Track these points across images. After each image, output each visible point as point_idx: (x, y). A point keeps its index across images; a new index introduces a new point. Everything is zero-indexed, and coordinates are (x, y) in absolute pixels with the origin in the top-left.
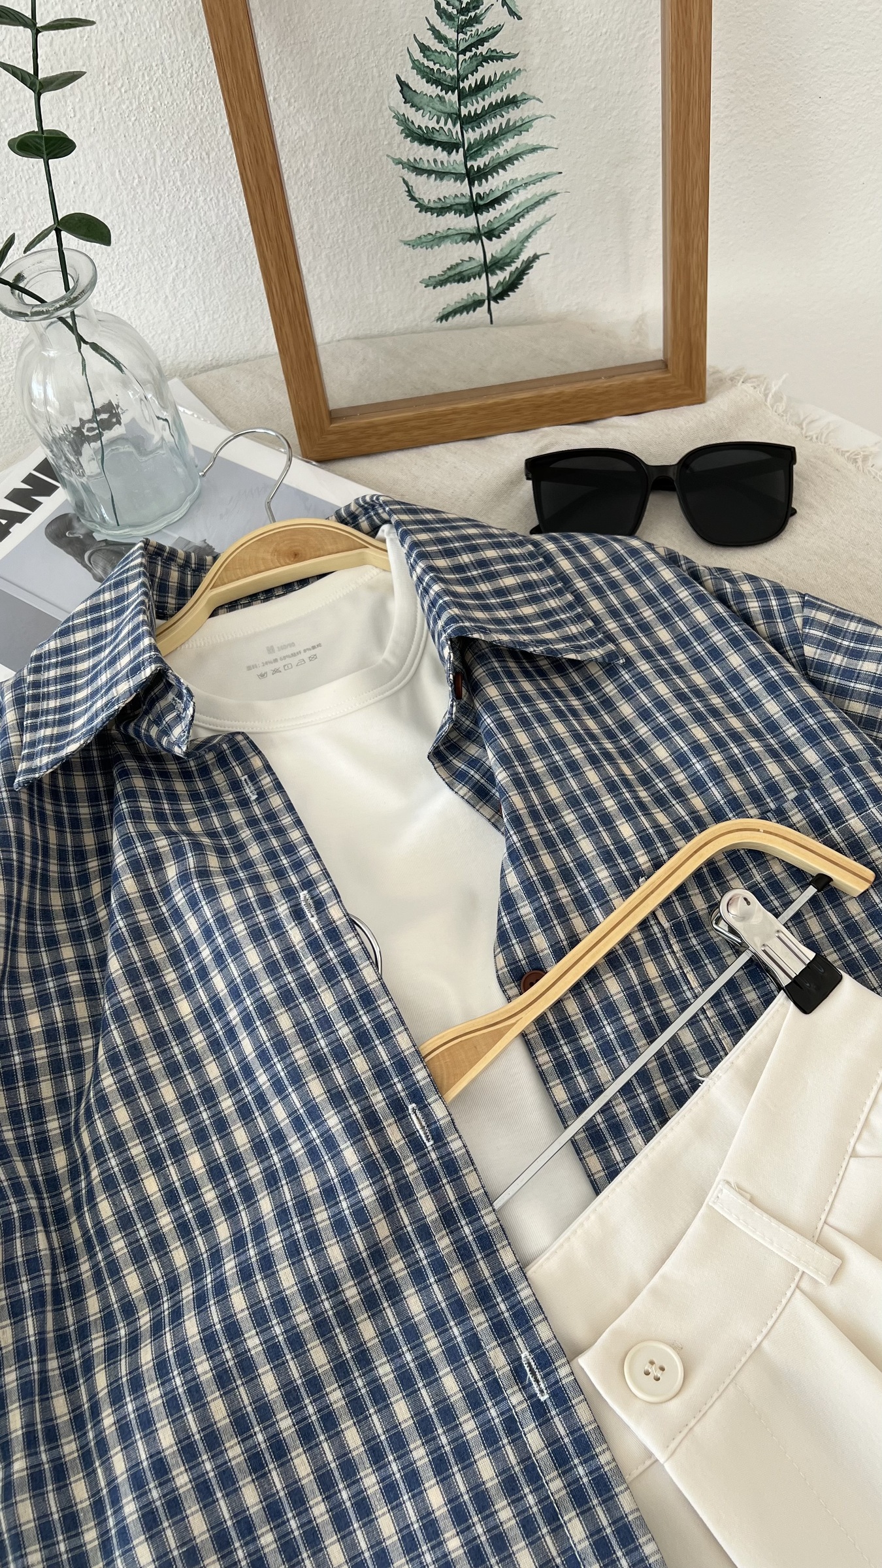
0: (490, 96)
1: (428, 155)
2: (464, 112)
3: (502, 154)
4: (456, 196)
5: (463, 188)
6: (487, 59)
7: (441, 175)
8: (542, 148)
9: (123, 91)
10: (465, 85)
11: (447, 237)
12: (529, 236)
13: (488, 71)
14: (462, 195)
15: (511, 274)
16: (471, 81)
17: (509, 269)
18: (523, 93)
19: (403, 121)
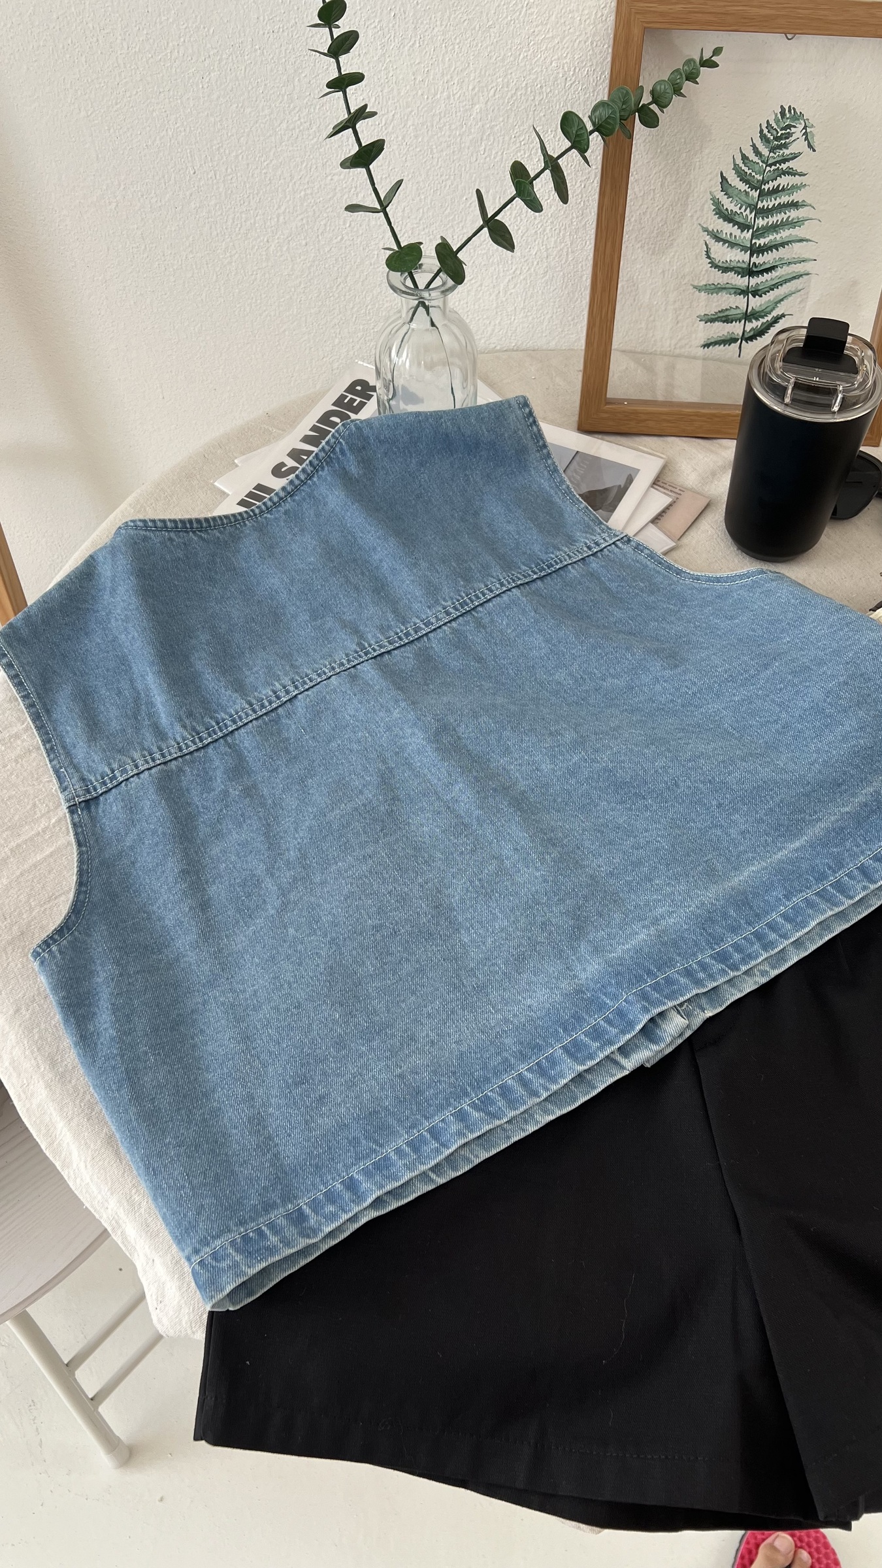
0: (780, 198)
1: (728, 229)
2: (760, 205)
3: (778, 239)
4: (739, 261)
5: (745, 257)
6: (784, 173)
7: (732, 245)
8: (807, 240)
9: (523, 143)
10: (766, 187)
11: (725, 288)
12: (782, 300)
13: (783, 181)
14: (743, 261)
15: (762, 324)
16: (770, 185)
17: (762, 320)
18: (804, 201)
19: (717, 203)
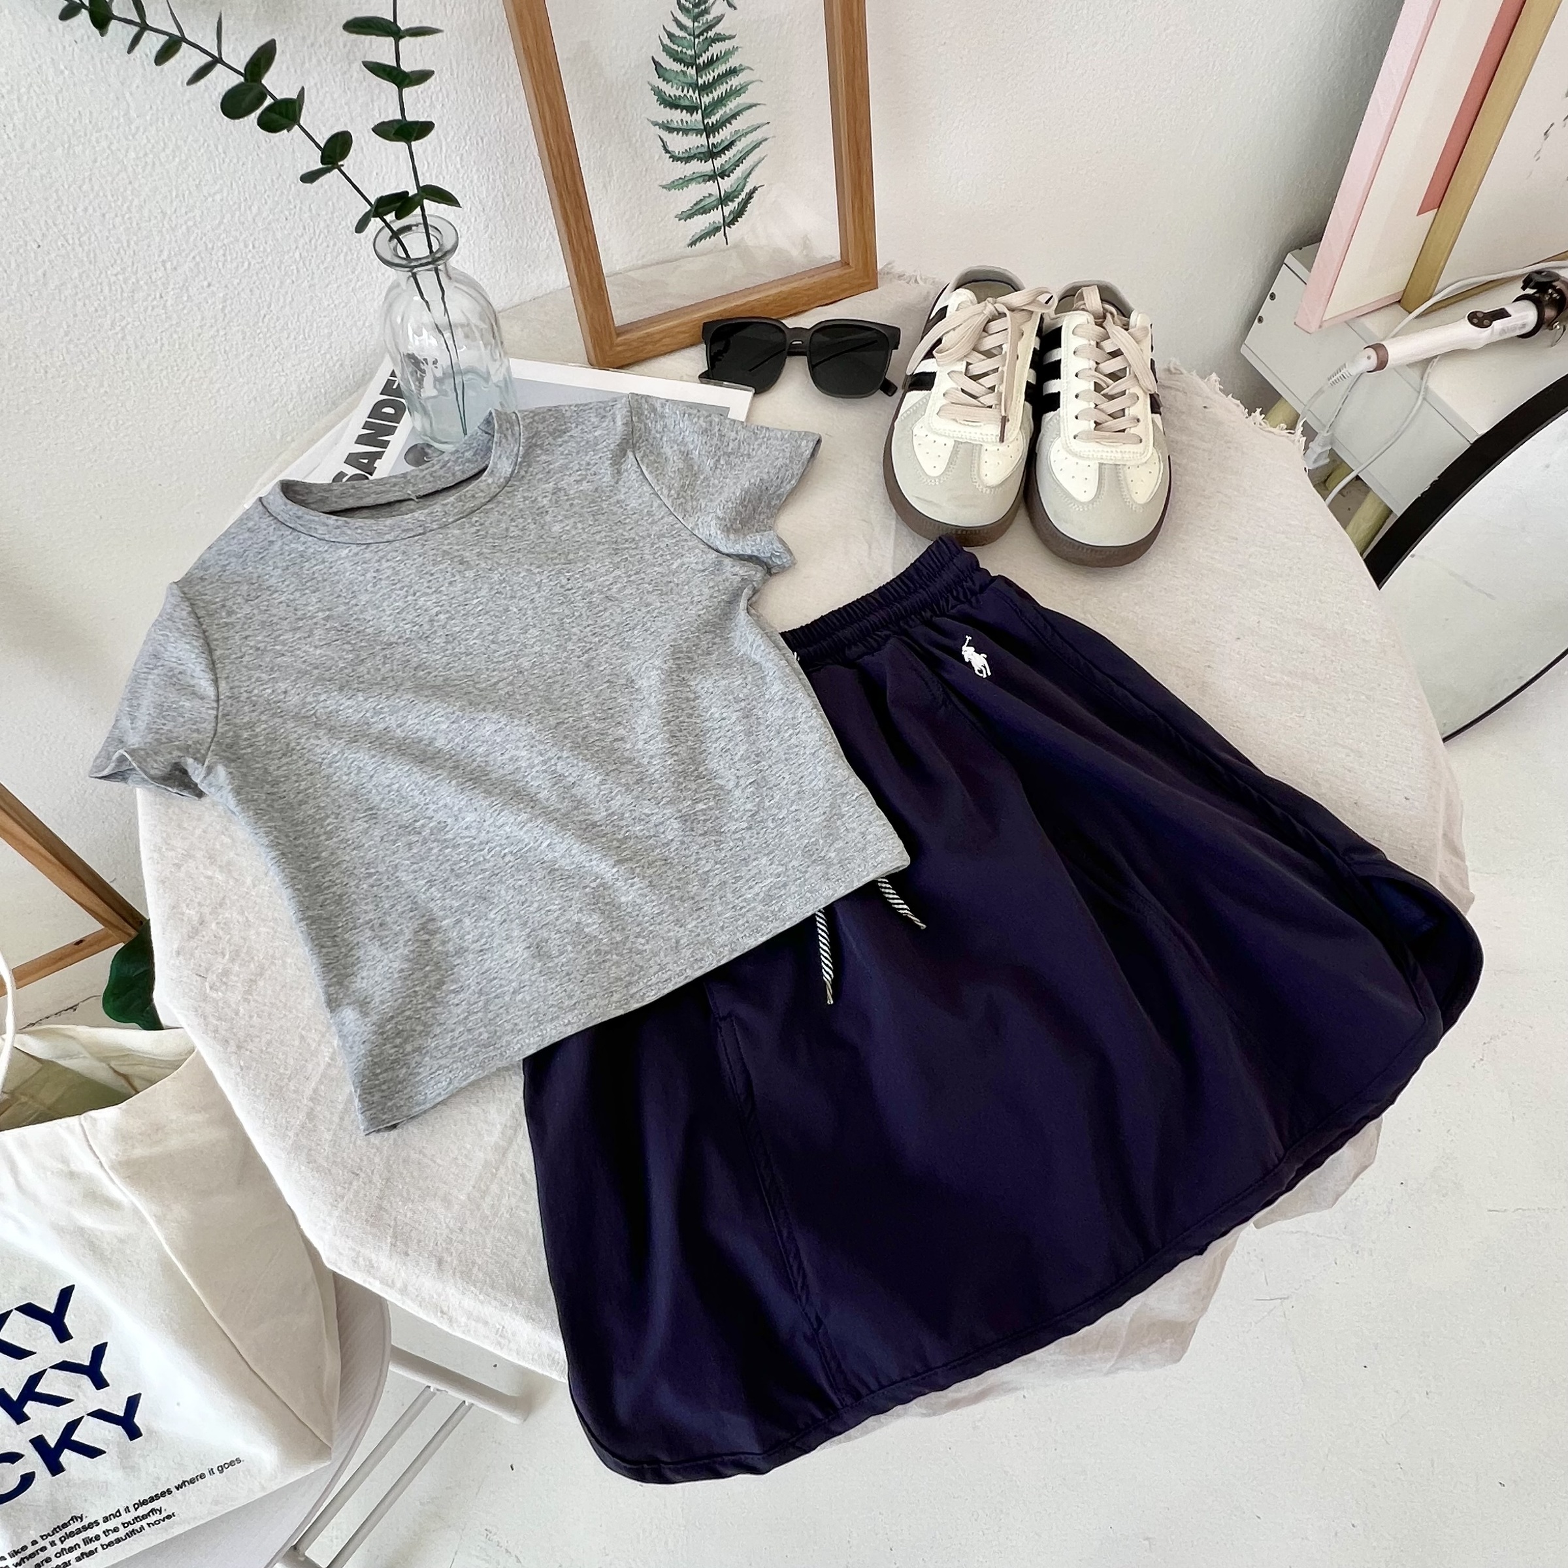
0: (718, 68)
1: (676, 116)
2: (700, 82)
3: (728, 111)
4: (698, 147)
5: (702, 140)
6: (714, 41)
7: (686, 132)
8: (755, 105)
10: (700, 61)
11: (692, 179)
12: (750, 173)
13: (716, 49)
14: (702, 145)
15: (739, 204)
16: (704, 58)
17: (737, 200)
19: (658, 92)
